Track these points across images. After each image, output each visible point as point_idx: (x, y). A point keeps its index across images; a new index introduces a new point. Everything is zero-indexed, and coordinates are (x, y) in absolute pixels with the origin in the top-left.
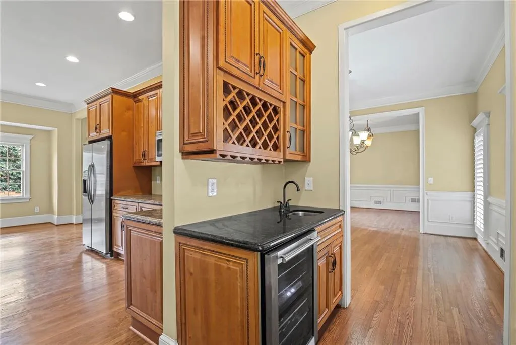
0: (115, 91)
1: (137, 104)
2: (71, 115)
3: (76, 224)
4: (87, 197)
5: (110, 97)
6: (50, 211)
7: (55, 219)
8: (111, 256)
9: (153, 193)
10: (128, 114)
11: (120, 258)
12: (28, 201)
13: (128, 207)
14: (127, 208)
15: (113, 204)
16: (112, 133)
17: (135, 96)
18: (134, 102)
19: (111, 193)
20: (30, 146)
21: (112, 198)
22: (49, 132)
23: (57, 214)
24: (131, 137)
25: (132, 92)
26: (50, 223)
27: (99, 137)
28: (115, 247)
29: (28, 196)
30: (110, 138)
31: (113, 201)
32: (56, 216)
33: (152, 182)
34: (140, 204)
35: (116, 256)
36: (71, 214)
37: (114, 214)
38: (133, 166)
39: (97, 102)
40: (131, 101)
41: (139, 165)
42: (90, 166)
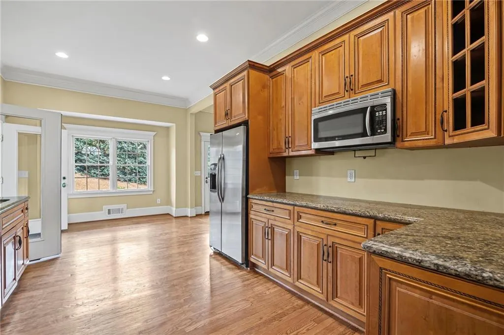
0: (252, 65)
1: (274, 80)
2: (186, 110)
3: (191, 217)
4: (217, 194)
5: (245, 73)
6: (168, 202)
7: (174, 212)
8: (247, 266)
9: (287, 191)
10: (265, 93)
11: (257, 269)
12: (152, 193)
13: (273, 209)
14: (273, 211)
15: (249, 204)
16: (248, 117)
17: (271, 70)
18: (271, 77)
19: (247, 190)
20: (154, 142)
21: (248, 196)
22: (168, 128)
23: (175, 205)
24: (267, 121)
25: (268, 65)
26: (168, 214)
27: (230, 125)
28: (252, 256)
29: (152, 189)
30: (245, 123)
31: (250, 201)
32: (174, 209)
33: (286, 177)
34: (296, 207)
35: (253, 267)
36: (186, 206)
37: (251, 216)
38: (269, 158)
39: (227, 85)
40: (266, 77)
41: (279, 156)
42: (220, 159)
